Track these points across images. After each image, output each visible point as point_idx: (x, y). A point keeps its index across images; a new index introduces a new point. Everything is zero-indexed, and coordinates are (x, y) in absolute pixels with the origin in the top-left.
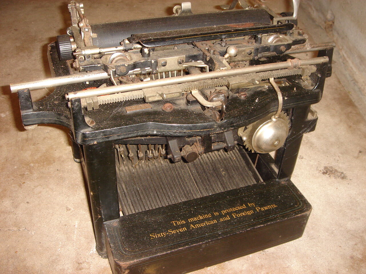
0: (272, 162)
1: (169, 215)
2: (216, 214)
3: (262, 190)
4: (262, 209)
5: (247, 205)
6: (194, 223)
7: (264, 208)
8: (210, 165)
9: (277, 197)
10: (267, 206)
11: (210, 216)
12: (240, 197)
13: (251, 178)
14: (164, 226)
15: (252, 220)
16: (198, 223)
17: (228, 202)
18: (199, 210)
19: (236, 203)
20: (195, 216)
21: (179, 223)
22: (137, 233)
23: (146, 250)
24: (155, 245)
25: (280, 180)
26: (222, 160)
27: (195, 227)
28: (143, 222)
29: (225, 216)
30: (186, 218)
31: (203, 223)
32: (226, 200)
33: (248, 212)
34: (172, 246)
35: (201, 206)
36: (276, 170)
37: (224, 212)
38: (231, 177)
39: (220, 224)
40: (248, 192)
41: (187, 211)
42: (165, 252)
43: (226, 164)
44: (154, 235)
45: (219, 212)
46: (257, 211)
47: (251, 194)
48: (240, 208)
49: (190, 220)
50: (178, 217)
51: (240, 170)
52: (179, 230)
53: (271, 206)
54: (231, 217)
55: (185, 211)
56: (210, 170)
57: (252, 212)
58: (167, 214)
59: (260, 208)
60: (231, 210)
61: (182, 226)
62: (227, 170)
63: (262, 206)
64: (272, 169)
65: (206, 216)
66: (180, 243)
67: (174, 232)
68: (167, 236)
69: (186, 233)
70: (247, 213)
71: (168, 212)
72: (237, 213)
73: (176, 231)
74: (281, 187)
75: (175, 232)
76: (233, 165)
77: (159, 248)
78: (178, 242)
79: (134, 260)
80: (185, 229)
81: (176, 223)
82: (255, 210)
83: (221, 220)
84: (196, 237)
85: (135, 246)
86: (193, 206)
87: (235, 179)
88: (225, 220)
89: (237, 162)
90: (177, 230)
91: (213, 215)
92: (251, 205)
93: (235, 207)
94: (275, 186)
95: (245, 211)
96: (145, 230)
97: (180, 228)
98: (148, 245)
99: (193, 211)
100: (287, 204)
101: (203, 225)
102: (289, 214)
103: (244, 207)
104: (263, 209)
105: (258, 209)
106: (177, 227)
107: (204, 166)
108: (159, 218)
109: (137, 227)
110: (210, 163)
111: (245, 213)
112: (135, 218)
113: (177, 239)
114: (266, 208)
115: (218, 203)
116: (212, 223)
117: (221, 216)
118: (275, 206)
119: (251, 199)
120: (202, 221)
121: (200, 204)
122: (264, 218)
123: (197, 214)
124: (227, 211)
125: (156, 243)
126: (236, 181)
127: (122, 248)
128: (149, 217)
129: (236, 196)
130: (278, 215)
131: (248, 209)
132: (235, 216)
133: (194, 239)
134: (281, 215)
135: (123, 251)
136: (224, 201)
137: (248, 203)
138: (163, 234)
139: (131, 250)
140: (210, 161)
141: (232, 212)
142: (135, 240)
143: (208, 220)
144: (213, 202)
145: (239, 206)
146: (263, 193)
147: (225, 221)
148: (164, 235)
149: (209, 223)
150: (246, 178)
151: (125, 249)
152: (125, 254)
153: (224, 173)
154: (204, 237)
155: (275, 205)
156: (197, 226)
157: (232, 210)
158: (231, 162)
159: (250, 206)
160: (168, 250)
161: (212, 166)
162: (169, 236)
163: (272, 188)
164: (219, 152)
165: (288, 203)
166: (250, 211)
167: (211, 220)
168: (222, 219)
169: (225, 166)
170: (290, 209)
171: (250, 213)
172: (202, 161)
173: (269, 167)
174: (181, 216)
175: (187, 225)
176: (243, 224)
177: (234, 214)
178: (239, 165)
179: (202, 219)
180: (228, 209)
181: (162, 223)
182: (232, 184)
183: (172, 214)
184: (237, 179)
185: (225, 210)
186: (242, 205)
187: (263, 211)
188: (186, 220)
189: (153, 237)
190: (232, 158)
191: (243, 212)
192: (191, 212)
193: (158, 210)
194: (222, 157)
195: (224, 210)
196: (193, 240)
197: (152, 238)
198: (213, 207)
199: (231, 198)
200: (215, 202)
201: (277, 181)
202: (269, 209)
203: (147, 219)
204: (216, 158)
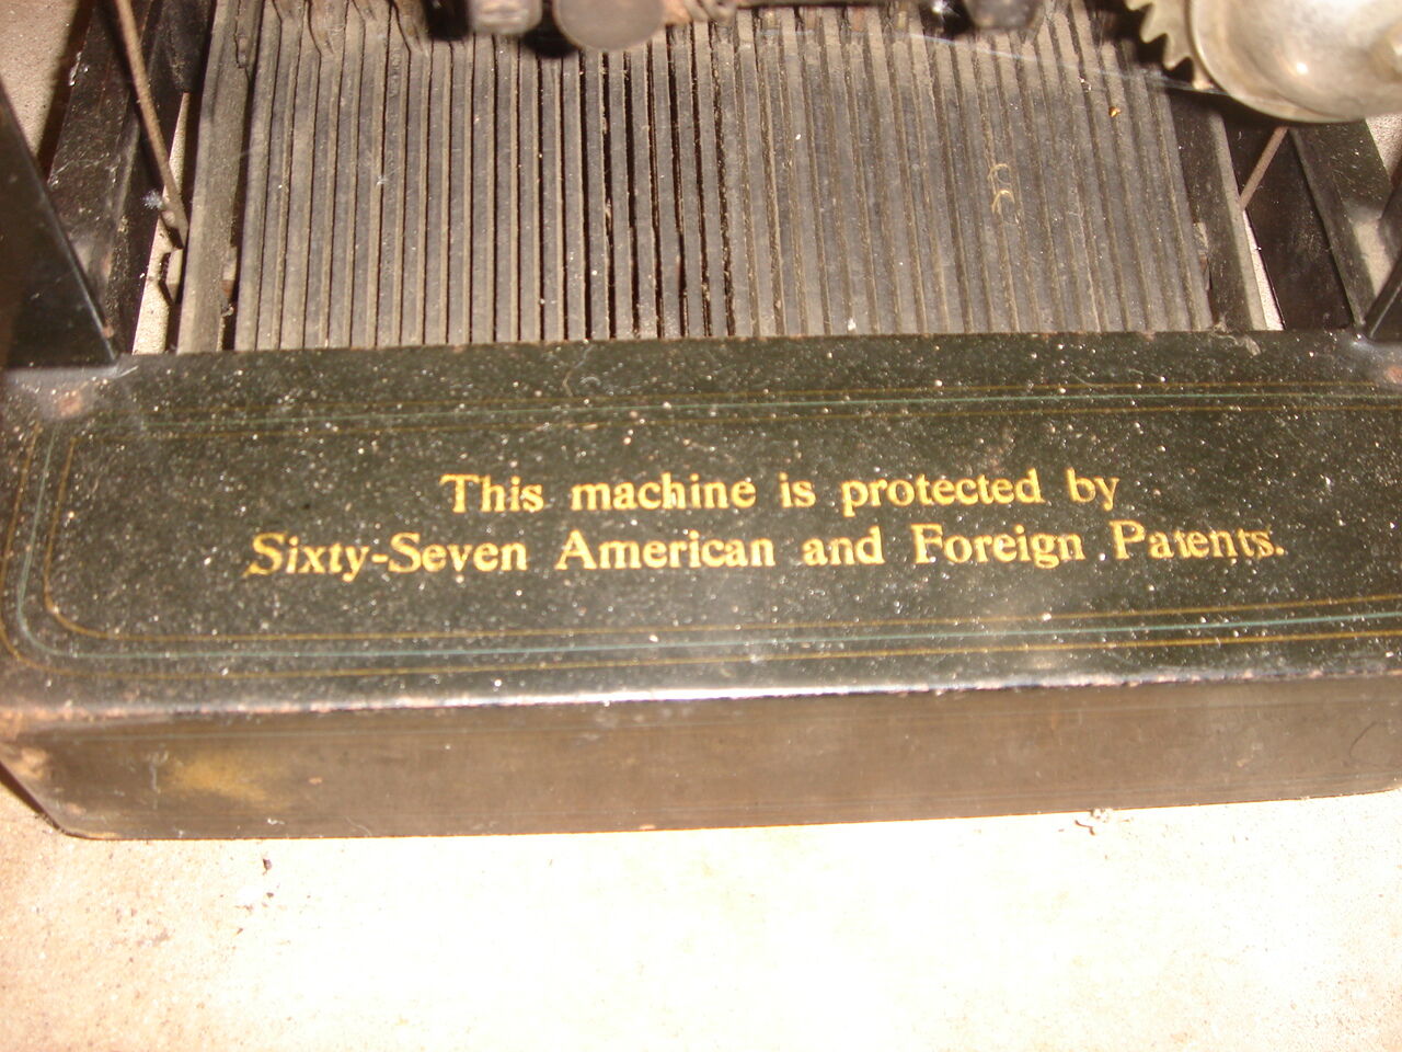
0: (1366, 201)
1: (450, 422)
2: (793, 496)
3: (1214, 390)
4: (1160, 548)
5: (1053, 484)
6: (599, 528)
7: (1178, 536)
8: (927, 113)
9: (1310, 480)
10: (1206, 533)
11: (742, 494)
12: (1034, 405)
13: (1183, 279)
14: (384, 495)
15: (1047, 617)
16: (628, 535)
17: (922, 421)
18: (685, 433)
19: (982, 449)
20: (634, 466)
21: (493, 496)
22: (181, 507)
23: (178, 646)
24: (256, 625)
25: (1384, 349)
26: (1025, 103)
27: (596, 557)
28: (260, 428)
29: (856, 530)
30: (556, 476)
31: (668, 540)
32: (913, 407)
33: (1042, 545)
34: (362, 664)
35: (711, 401)
36: (1378, 266)
37: (858, 494)
38: (1043, 235)
39: (790, 578)
40: (1108, 380)
41: (596, 418)
42: (293, 701)
43: (1045, 133)
44: (284, 549)
45: (827, 485)
46: (1111, 552)
47: (1117, 404)
48: (990, 494)
49: (588, 496)
50: (513, 450)
51: (1129, 197)
52: (471, 556)
53: (1236, 542)
54: (895, 547)
55: (579, 419)
56: (914, 155)
57: (1070, 546)
58: (444, 408)
59: (1149, 531)
60: (916, 491)
61: (509, 527)
62: (1037, 178)
63: (1167, 514)
64: (1352, 250)
65: (716, 495)
66: (424, 662)
67: (427, 560)
68: (369, 580)
69: (510, 595)
70: (1030, 551)
71: (459, 399)
72: (952, 528)
73: (449, 558)
74: (1370, 402)
75: (437, 561)
76: (1089, 155)
77: (265, 655)
78: (422, 645)
79: (62, 701)
80: (515, 555)
81: (474, 493)
82: (1098, 539)
83: (814, 553)
84: (562, 641)
85: (118, 598)
86: (657, 393)
87: (1068, 254)
88: (842, 556)
89: (1126, 140)
90: (454, 550)
91: (767, 495)
92: (1082, 491)
93: (954, 476)
94: (1325, 390)
95: (1020, 529)
96: (240, 494)
97: (484, 539)
98: (207, 610)
99: (637, 429)
100: (1366, 558)
101: (657, 556)
102: (1351, 646)
103: (1027, 490)
104: (1160, 550)
105: (1127, 532)
106: (468, 530)
107: (887, 119)
108: (375, 424)
109: (202, 455)
110: (938, 102)
111: (1017, 548)
112: (215, 389)
113: (422, 623)
114: (1191, 546)
115: (846, 410)
116: (735, 555)
117: (825, 520)
118: (1267, 549)
119: (1104, 444)
120: (668, 526)
121: (710, 390)
122: (1149, 621)
123: (659, 460)
124: (883, 494)
125: (268, 614)
126: (1069, 271)
127: (30, 591)
128: (313, 402)
129: (1000, 393)
130: (1260, 629)
131: (1051, 516)
132: (933, 550)
133: (548, 658)
134: (1290, 630)
135: (26, 613)
136: (897, 409)
137: (1071, 473)
138: (343, 560)
139: (78, 623)
140: (936, 93)
141: (917, 513)
142: (139, 554)
143: (717, 524)
144: (809, 398)
145: (991, 479)
146: (1217, 416)
147: (840, 571)
148: (347, 568)
149: (715, 553)
150: (1149, 269)
151: (41, 601)
152: (24, 644)
153: (1002, 198)
154: (630, 655)
155: (1272, 540)
156: (612, 554)
157: (929, 494)
158: (1085, 133)
159: (1075, 495)
160: (323, 688)
161: (941, 124)
162: (379, 585)
163: (1300, 396)
164: (1028, 44)
165: (1375, 552)
166: (1056, 533)
167: (737, 534)
168: (826, 545)
169: (1033, 148)
170: (1377, 607)
171: (1056, 552)
172: (882, 80)
173: (1338, 233)
174: (535, 448)
175: (542, 533)
176: (961, 627)
177: (926, 533)
178: (1128, 165)
179: (675, 512)
180: (901, 476)
181: (379, 465)
182: (1036, 287)
183: (474, 419)
184: (1081, 261)
185: (877, 477)
186: (1016, 472)
187: (1163, 563)
188: (557, 490)
189: (266, 562)
190: (1098, 101)
191: (998, 531)
192: (618, 433)
193: (395, 364)
194: (1033, 82)
195: (869, 477)
196: (533, 659)
197: (254, 569)
198: (791, 436)
199: (963, 394)
200: (828, 398)
201: (1356, 352)
202: (1210, 559)
203: (296, 413)
204: (989, 80)
